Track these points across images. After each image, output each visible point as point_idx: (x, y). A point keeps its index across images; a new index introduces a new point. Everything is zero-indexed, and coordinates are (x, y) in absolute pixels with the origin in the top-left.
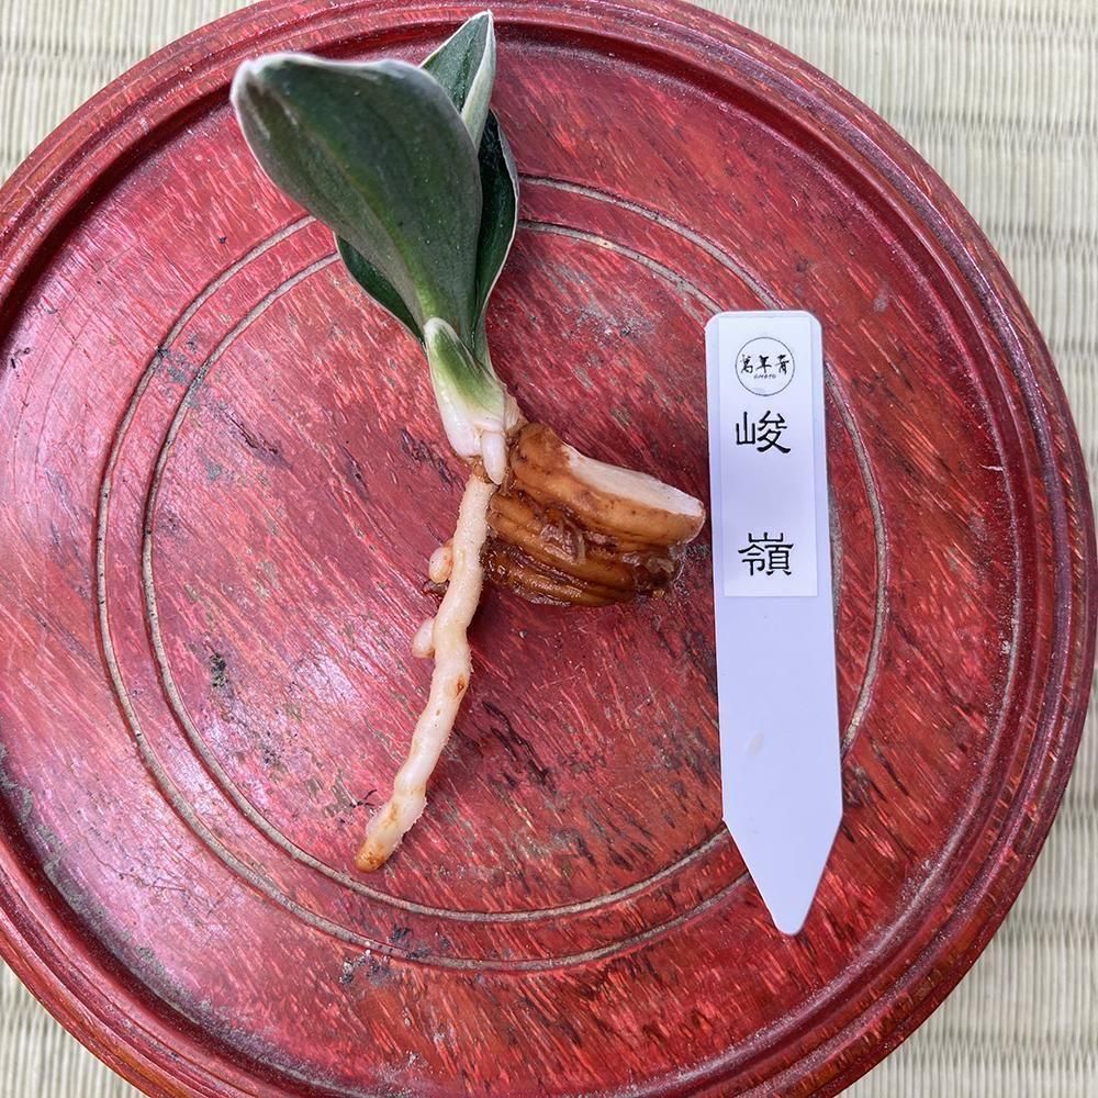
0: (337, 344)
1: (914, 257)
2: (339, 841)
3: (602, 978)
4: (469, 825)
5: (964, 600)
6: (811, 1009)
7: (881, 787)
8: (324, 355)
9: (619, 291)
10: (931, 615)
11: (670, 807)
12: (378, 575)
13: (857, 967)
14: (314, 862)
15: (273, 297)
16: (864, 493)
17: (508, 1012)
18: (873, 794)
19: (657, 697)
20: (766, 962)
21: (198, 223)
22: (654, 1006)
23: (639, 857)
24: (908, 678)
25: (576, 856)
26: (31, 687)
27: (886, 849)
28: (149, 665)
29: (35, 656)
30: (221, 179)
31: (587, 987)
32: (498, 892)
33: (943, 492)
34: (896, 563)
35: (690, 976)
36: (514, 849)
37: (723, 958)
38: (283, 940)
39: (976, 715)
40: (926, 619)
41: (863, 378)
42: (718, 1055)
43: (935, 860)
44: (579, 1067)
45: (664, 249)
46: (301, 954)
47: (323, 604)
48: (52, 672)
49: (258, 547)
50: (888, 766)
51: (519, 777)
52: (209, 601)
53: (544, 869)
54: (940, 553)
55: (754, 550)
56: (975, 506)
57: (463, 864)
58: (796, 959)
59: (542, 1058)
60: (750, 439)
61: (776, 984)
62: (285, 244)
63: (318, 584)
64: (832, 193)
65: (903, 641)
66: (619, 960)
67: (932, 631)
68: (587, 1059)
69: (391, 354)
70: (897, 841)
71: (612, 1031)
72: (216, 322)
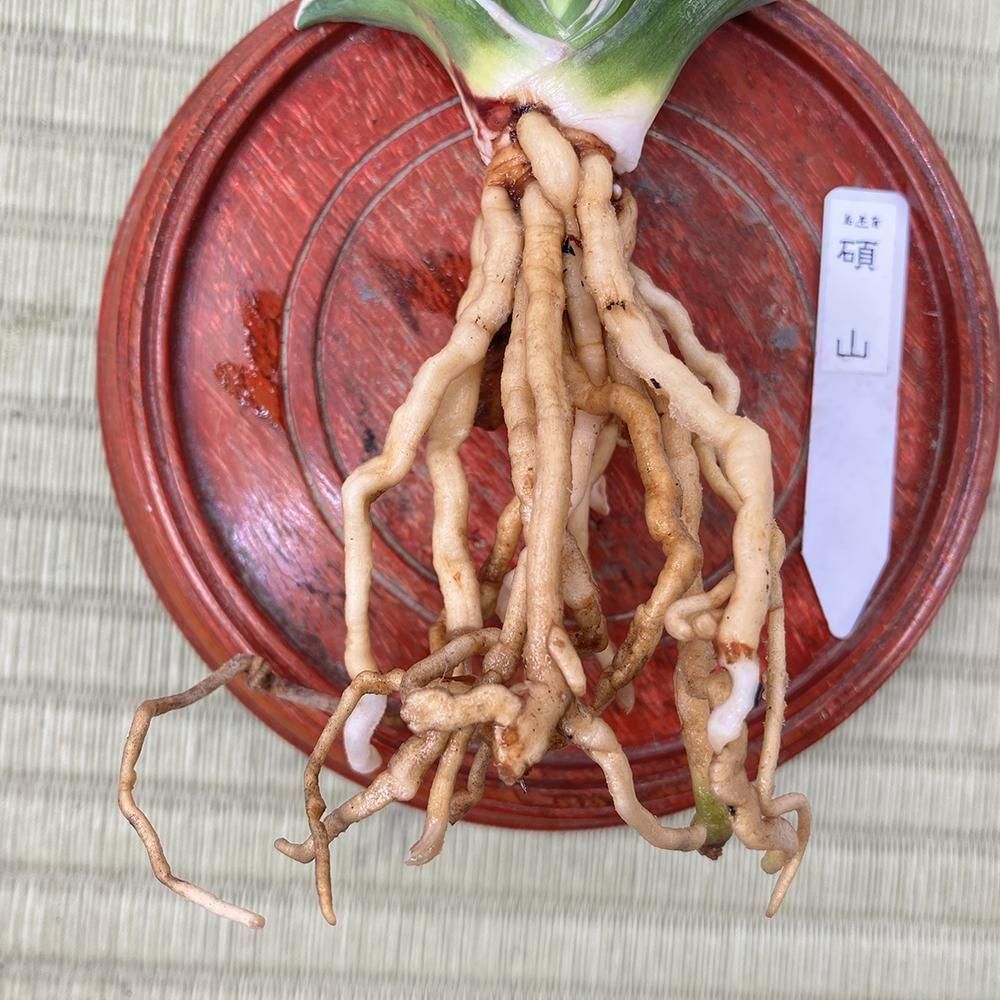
0: (458, 204)
8: (448, 212)
9: (667, 171)
15: (411, 167)
21: (357, 108)
25: (620, 581)
26: (233, 448)
28: (320, 435)
29: (235, 426)
30: (374, 75)
49: (398, 353)
52: (363, 391)
56: (916, 340)
72: (369, 183)
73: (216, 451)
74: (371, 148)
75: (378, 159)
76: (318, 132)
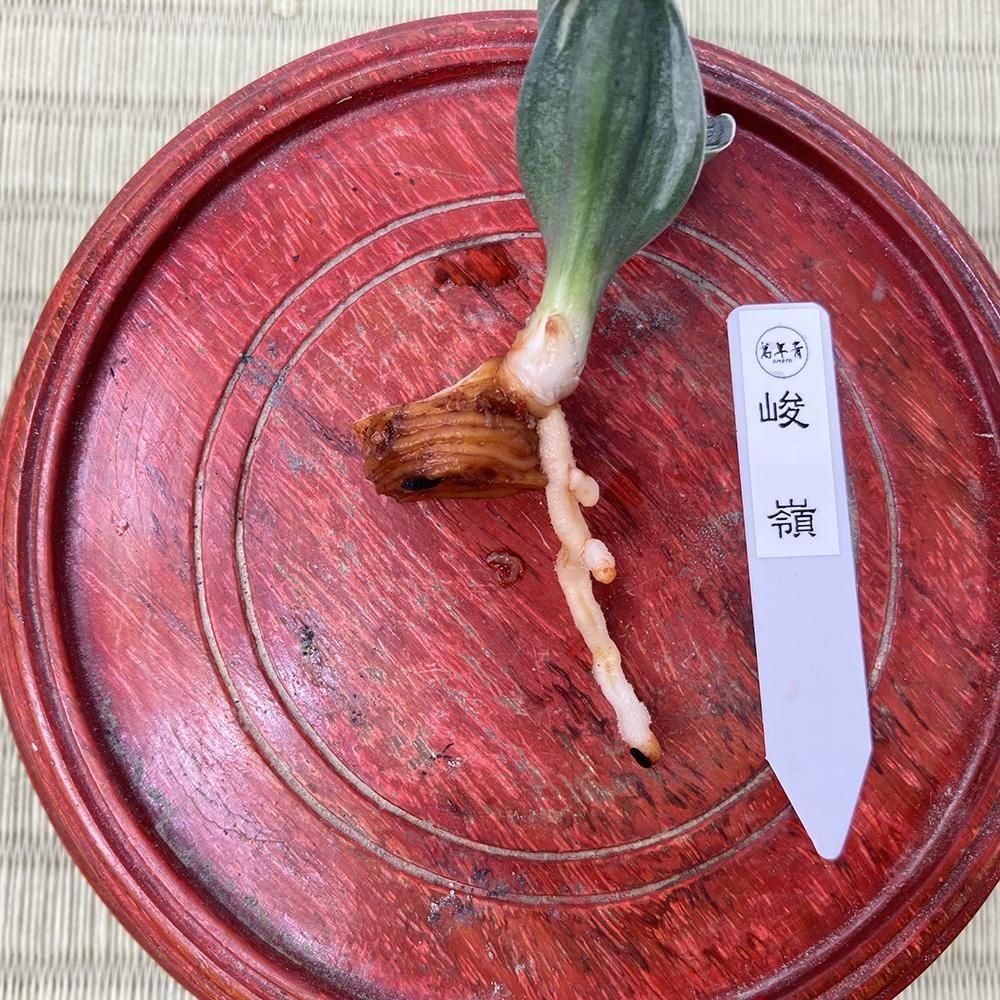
0: (401, 346)
1: (905, 253)
2: (422, 789)
3: (664, 907)
4: (537, 772)
5: (967, 554)
6: (854, 928)
7: (904, 723)
8: (390, 356)
9: (648, 290)
10: (939, 568)
11: (717, 749)
12: (446, 550)
13: (892, 888)
14: (399, 812)
15: (342, 307)
16: (874, 462)
17: (582, 942)
18: (897, 730)
19: (701, 651)
20: (811, 887)
21: (273, 243)
22: (713, 931)
23: (692, 795)
24: (922, 626)
25: (635, 797)
26: (138, 662)
27: (911, 780)
28: (245, 638)
29: (140, 634)
30: (292, 204)
31: (651, 916)
32: (567, 833)
33: (943, 458)
34: (906, 522)
35: (743, 901)
36: (579, 793)
37: (772, 885)
38: (376, 885)
39: (983, 655)
40: (935, 571)
41: (867, 360)
42: (773, 974)
43: (956, 787)
44: (649, 991)
45: (686, 253)
46: (392, 897)
47: (398, 577)
48: (157, 648)
49: (338, 528)
50: (909, 705)
51: (580, 727)
52: (296, 578)
53: (607, 810)
54: (943, 512)
55: (782, 515)
56: (971, 469)
57: (535, 808)
58: (837, 883)
59: (615, 983)
60: (772, 416)
61: (821, 906)
62: (351, 260)
63: (393, 559)
64: (829, 199)
65: (915, 592)
66: (679, 890)
67: (940, 582)
68: (655, 983)
69: (449, 353)
70: (919, 770)
71: (676, 955)
72: (293, 330)
73: (117, 668)
74: (293, 289)
75: (302, 301)
76: (227, 274)
